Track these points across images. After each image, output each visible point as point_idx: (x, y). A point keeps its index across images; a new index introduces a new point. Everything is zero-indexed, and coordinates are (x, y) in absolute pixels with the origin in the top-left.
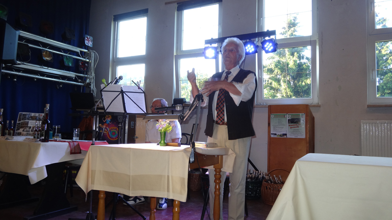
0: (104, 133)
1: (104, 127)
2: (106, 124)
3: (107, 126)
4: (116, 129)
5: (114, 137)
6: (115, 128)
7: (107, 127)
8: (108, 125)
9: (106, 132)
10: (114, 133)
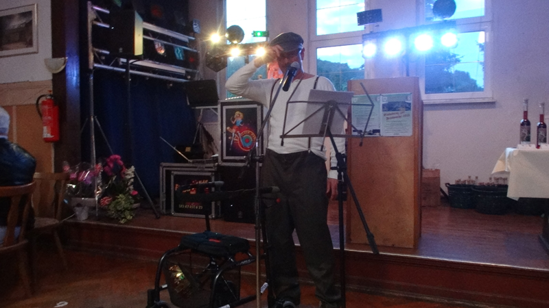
0: (234, 141)
1: (234, 131)
2: (236, 127)
3: (237, 130)
4: (250, 134)
5: (248, 145)
6: (249, 132)
7: (238, 132)
8: (240, 129)
9: (237, 138)
10: (247, 140)
